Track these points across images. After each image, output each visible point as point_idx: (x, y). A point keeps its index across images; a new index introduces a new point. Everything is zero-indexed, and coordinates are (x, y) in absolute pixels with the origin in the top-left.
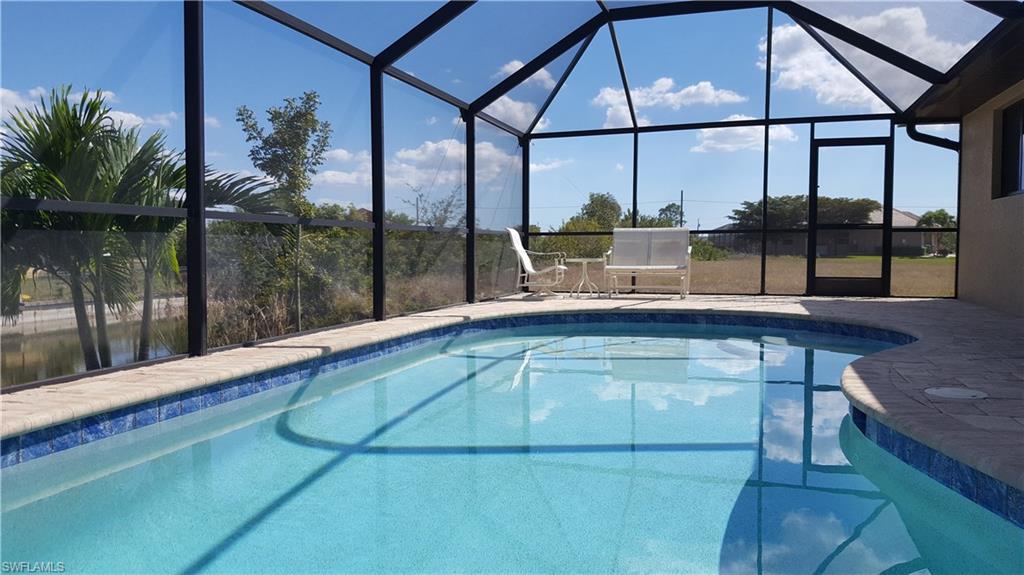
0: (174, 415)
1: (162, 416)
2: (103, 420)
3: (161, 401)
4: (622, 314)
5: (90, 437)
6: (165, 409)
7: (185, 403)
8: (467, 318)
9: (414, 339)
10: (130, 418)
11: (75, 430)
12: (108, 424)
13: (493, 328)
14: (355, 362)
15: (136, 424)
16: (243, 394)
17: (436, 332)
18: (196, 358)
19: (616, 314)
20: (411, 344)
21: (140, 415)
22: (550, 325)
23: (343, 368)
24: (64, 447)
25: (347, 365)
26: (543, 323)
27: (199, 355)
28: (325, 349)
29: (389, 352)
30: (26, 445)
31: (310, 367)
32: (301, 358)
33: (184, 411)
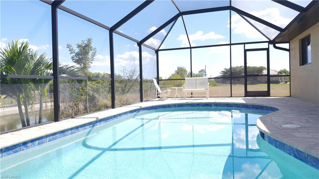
0: (51, 140)
1: (47, 141)
2: (29, 143)
3: (47, 136)
4: (189, 104)
5: (25, 148)
6: (48, 139)
7: (54, 137)
8: (141, 107)
9: (125, 114)
10: (37, 142)
11: (20, 146)
12: (30, 144)
13: (149, 110)
14: (106, 122)
15: (39, 144)
16: (72, 133)
17: (131, 112)
18: (57, 122)
19: (187, 104)
20: (124, 115)
21: (40, 141)
22: (166, 108)
23: (103, 124)
24: (17, 152)
25: (104, 123)
26: (164, 108)
27: (58, 121)
28: (97, 118)
29: (117, 118)
30: (5, 152)
31: (92, 124)
32: (90, 121)
33: (54, 139)
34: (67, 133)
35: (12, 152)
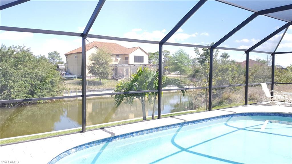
0: (148, 133)
1: (145, 133)
3: (145, 130)
5: (131, 136)
7: (150, 131)
8: (235, 112)
10: (139, 133)
11: (128, 135)
12: (135, 134)
15: (140, 134)
16: (164, 130)
21: (141, 133)
23: (190, 125)
24: (126, 138)
25: (192, 124)
27: (160, 119)
28: (185, 120)
30: (120, 137)
34: (160, 129)
35: (124, 137)
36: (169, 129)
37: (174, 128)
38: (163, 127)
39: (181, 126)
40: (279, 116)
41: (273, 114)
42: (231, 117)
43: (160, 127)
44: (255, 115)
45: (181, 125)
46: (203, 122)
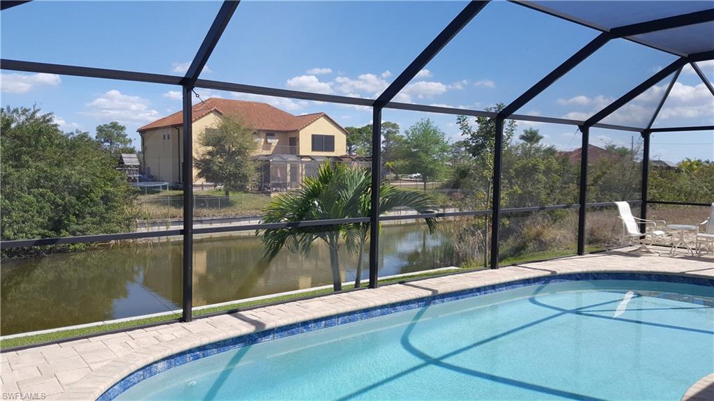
0: (345, 322)
1: (339, 322)
2: (311, 323)
3: (339, 316)
4: (688, 278)
5: (305, 330)
6: (340, 319)
7: (351, 317)
8: (553, 272)
10: (323, 322)
11: (298, 327)
12: (313, 325)
15: (326, 326)
16: (383, 314)
18: (372, 289)
19: (682, 277)
21: (328, 322)
24: (293, 334)
28: (434, 291)
33: (350, 321)
34: (373, 313)
35: (286, 333)
36: (396, 311)
37: (408, 309)
38: (382, 307)
39: (425, 305)
40: (659, 280)
41: (644, 276)
42: (545, 283)
43: (375, 308)
44: (601, 279)
45: (424, 303)
46: (477, 295)
